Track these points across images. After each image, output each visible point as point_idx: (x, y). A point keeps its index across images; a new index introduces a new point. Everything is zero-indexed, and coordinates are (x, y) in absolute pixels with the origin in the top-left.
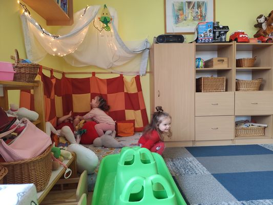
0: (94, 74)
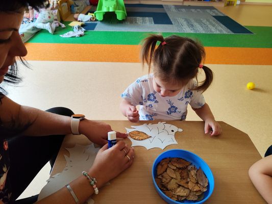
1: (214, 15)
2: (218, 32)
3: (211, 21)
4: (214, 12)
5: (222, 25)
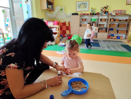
0: (59, 21)
1: (121, 44)
3: (119, 46)
5: (124, 48)
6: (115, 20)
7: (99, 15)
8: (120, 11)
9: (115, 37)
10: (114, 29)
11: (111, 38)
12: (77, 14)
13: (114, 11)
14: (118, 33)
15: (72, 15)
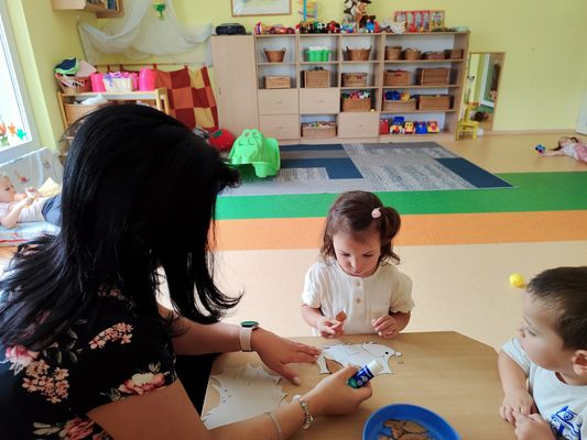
1: (438, 156)
2: (448, 188)
3: (433, 167)
4: (437, 152)
5: (454, 174)
6: (403, 55)
7: (338, 31)
8: (421, 12)
9: (409, 129)
10: (403, 94)
11: (394, 131)
12: (238, 30)
13: (397, 14)
14: (417, 108)
15: (214, 32)
